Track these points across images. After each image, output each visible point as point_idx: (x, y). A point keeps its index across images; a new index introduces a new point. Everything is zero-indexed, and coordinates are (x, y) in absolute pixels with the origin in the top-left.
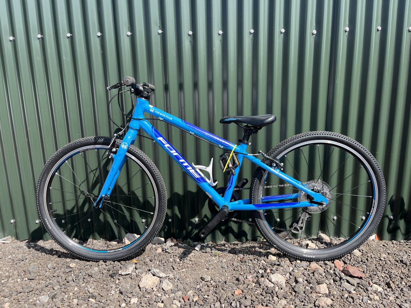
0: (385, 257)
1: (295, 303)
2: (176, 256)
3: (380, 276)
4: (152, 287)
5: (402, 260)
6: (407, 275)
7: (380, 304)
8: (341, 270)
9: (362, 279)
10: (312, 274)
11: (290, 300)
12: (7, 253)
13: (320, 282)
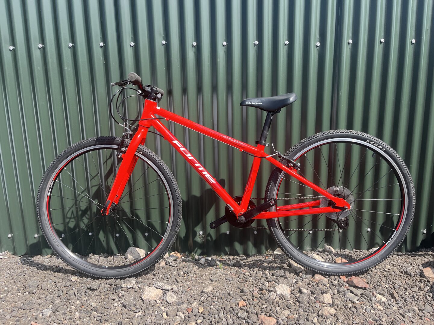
0: (389, 268)
1: (299, 313)
2: (180, 269)
3: (385, 287)
4: (155, 299)
5: (406, 271)
6: (411, 286)
7: (383, 314)
8: (346, 281)
9: (366, 290)
10: (316, 285)
11: (294, 310)
12: (5, 268)
13: (324, 292)
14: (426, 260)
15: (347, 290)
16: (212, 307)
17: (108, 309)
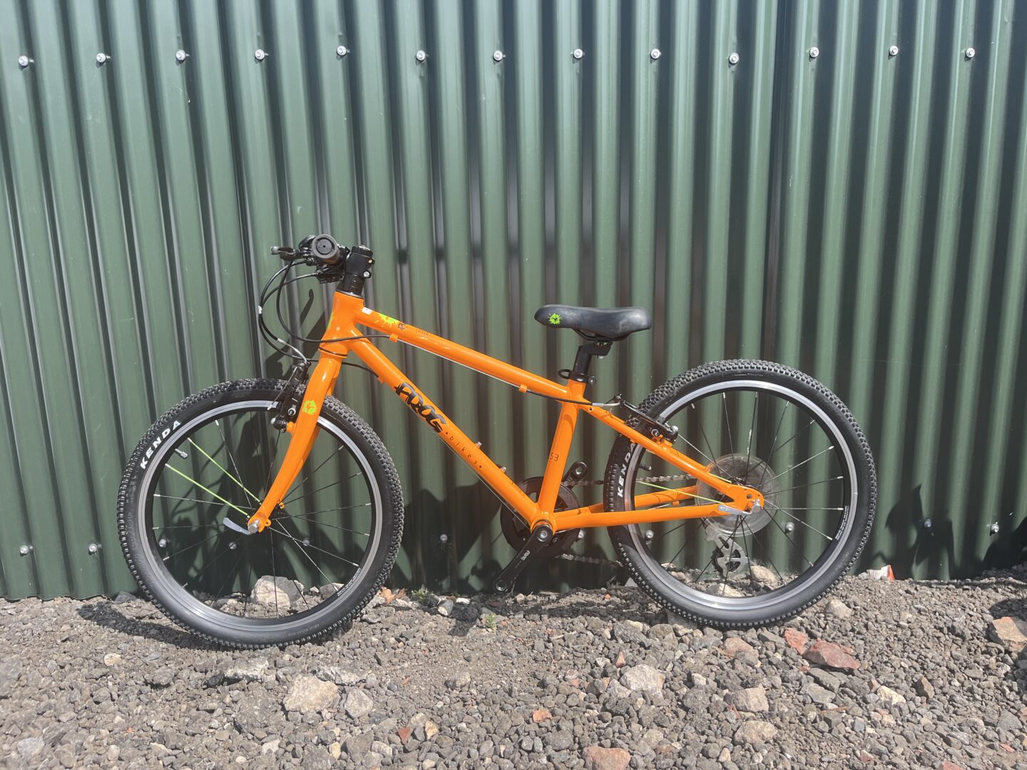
0: (909, 620)
1: (684, 738)
2: (387, 629)
3: (899, 666)
4: (318, 708)
5: (953, 627)
6: (965, 663)
7: (896, 736)
8: (802, 653)
9: (853, 675)
10: (729, 664)
11: (672, 731)
13: (748, 683)
14: (1000, 598)
15: (804, 676)
16: (464, 725)
17: (193, 735)
